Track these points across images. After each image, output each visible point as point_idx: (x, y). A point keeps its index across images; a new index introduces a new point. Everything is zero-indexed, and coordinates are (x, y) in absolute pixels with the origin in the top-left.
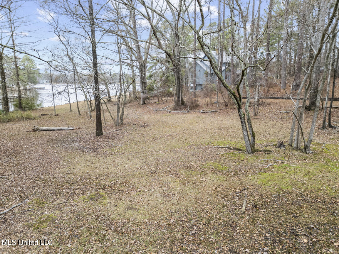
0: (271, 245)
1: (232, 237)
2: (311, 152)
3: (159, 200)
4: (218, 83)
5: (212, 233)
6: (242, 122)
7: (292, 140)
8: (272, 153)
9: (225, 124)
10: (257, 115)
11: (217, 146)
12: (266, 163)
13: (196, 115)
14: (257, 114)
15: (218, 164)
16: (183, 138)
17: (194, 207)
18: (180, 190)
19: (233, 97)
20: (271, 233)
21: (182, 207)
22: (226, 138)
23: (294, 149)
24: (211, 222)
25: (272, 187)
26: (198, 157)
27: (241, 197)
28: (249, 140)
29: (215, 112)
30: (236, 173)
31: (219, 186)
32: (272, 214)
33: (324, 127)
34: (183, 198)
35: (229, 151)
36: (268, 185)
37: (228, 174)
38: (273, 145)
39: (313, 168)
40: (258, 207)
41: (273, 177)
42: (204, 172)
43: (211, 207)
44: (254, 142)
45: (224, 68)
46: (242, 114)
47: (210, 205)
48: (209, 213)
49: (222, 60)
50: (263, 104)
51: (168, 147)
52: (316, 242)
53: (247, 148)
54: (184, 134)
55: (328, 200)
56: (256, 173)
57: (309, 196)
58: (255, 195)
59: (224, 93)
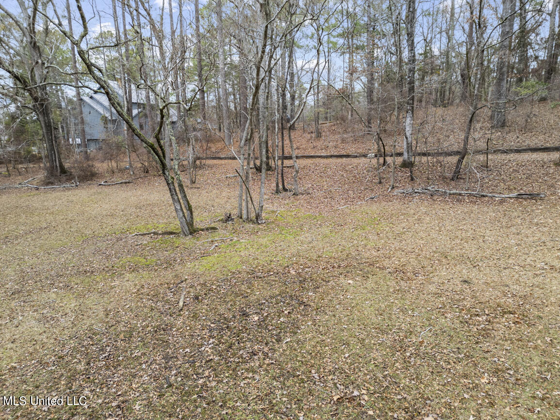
0: (218, 335)
1: (167, 342)
2: (263, 222)
3: (36, 329)
4: (128, 134)
5: (137, 347)
6: (170, 189)
7: (241, 210)
8: (217, 230)
9: (146, 200)
10: (195, 183)
11: (136, 233)
12: (210, 245)
13: (92, 190)
14: (195, 181)
15: (139, 258)
16: (72, 230)
17: (104, 322)
18: (75, 306)
19: (152, 151)
20: (217, 322)
21: (82, 328)
22: (149, 219)
23: (244, 221)
24: (134, 333)
25: (218, 270)
26: (105, 255)
27: (177, 292)
28: (184, 216)
29: (129, 183)
30: (169, 264)
31: (142, 287)
32: (218, 302)
33: (277, 192)
34: (83, 315)
35: (157, 238)
36: (213, 269)
37: (156, 268)
38: (219, 221)
39: (266, 239)
40: (200, 298)
41: (219, 259)
42: (117, 274)
43: (132, 315)
44: (192, 218)
45: (135, 112)
46: (170, 177)
47: (131, 314)
48: (130, 323)
49: (130, 96)
50: (201, 167)
51: (40, 247)
52: (267, 316)
53: (182, 229)
54: (74, 223)
55: (281, 271)
56: (197, 259)
57: (261, 271)
58: (196, 285)
59: (140, 151)
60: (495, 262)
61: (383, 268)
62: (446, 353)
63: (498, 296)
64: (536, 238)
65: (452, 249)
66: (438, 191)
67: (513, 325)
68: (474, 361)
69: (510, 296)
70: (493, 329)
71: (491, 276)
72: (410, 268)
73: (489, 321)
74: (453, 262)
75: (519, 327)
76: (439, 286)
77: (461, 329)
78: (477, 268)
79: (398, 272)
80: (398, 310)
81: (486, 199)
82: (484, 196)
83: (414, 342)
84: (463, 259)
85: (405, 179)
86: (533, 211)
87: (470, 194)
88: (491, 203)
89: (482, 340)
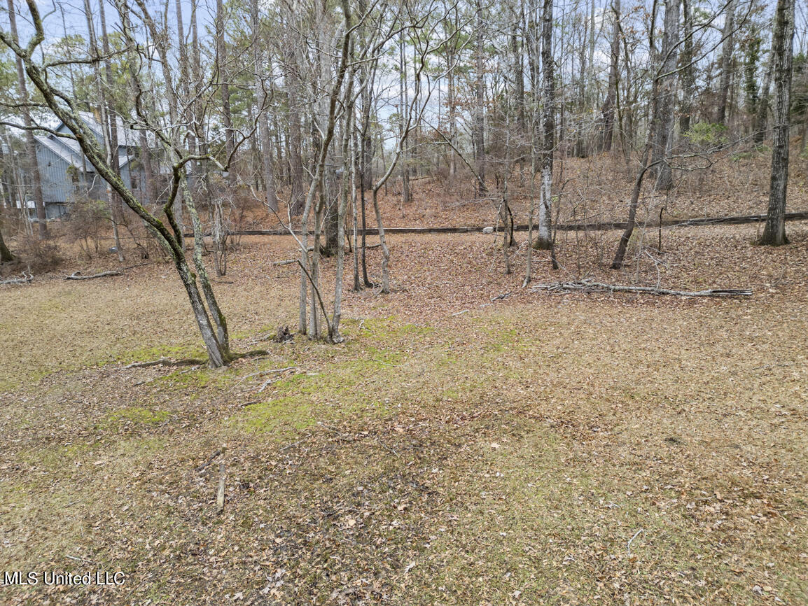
0: (289, 560)
1: (200, 579)
2: (342, 339)
4: (113, 198)
5: (146, 592)
6: (190, 293)
7: (304, 320)
8: (268, 356)
9: (148, 305)
10: (224, 274)
11: (133, 364)
12: (259, 382)
13: (56, 288)
14: (225, 272)
15: (140, 409)
16: (23, 359)
17: (85, 542)
18: (33, 510)
19: (159, 233)
20: (286, 534)
21: (44, 557)
22: (154, 338)
23: (310, 339)
24: (140, 563)
25: (277, 431)
26: (80, 405)
27: (212, 475)
28: (213, 335)
29: (117, 275)
30: (193, 419)
31: (150, 466)
32: (283, 492)
33: (357, 288)
34: (45, 529)
35: (168, 371)
36: (268, 428)
37: (172, 427)
38: (269, 338)
39: (349, 370)
40: (251, 485)
41: (276, 408)
42: (103, 441)
43: (135, 526)
44: (227, 338)
45: (123, 160)
46: (189, 274)
47: (132, 523)
48: (132, 543)
49: (115, 138)
50: (234, 248)
52: (369, 518)
53: (211, 355)
54: (25, 348)
55: (381, 428)
56: (239, 410)
57: (348, 429)
58: (242, 460)
59: (135, 225)
60: (706, 403)
61: (540, 419)
62: (676, 580)
63: (727, 466)
64: (756, 362)
65: (638, 382)
66: (597, 286)
67: (765, 518)
68: (723, 593)
69: (745, 464)
70: (736, 528)
71: (710, 430)
72: (582, 417)
73: (727, 514)
74: (644, 405)
75: (776, 524)
76: (634, 449)
77: (688, 530)
78: (684, 415)
79: (564, 425)
80: (582, 498)
81: (668, 298)
82: (663, 293)
83: (620, 560)
84: (657, 401)
85: (544, 266)
86: (739, 317)
87: (643, 290)
88: (677, 305)
89: (725, 550)
